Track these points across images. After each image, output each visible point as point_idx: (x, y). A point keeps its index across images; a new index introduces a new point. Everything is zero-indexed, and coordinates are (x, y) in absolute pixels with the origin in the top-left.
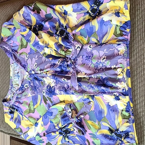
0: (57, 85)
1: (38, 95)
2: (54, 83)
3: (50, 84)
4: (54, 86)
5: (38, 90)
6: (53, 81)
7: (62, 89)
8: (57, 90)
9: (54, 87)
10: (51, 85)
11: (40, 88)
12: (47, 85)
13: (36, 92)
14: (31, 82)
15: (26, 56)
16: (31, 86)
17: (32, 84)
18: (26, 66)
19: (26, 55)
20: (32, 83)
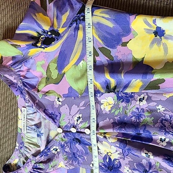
0: (125, 158)
1: (81, 168)
2: (118, 154)
3: (109, 154)
4: (117, 158)
5: (80, 159)
6: (116, 151)
7: (136, 168)
8: (125, 167)
9: (119, 162)
10: (111, 157)
11: (86, 157)
12: (103, 156)
13: (77, 163)
14: (66, 145)
15: (56, 100)
16: (66, 152)
17: (67, 150)
18: (57, 116)
19: (57, 98)
20: (67, 147)
